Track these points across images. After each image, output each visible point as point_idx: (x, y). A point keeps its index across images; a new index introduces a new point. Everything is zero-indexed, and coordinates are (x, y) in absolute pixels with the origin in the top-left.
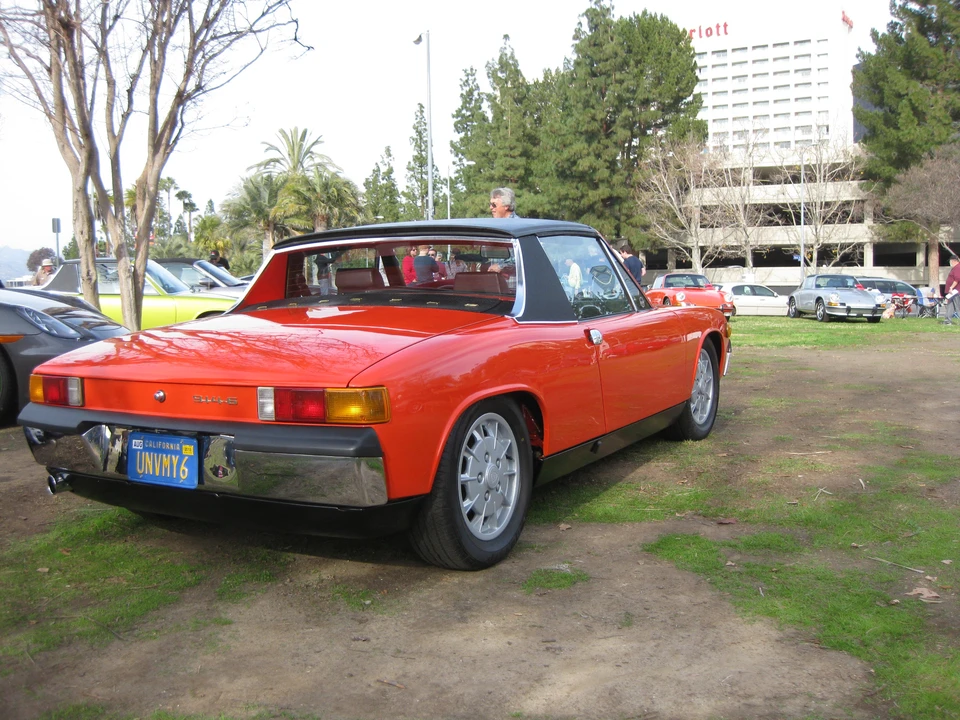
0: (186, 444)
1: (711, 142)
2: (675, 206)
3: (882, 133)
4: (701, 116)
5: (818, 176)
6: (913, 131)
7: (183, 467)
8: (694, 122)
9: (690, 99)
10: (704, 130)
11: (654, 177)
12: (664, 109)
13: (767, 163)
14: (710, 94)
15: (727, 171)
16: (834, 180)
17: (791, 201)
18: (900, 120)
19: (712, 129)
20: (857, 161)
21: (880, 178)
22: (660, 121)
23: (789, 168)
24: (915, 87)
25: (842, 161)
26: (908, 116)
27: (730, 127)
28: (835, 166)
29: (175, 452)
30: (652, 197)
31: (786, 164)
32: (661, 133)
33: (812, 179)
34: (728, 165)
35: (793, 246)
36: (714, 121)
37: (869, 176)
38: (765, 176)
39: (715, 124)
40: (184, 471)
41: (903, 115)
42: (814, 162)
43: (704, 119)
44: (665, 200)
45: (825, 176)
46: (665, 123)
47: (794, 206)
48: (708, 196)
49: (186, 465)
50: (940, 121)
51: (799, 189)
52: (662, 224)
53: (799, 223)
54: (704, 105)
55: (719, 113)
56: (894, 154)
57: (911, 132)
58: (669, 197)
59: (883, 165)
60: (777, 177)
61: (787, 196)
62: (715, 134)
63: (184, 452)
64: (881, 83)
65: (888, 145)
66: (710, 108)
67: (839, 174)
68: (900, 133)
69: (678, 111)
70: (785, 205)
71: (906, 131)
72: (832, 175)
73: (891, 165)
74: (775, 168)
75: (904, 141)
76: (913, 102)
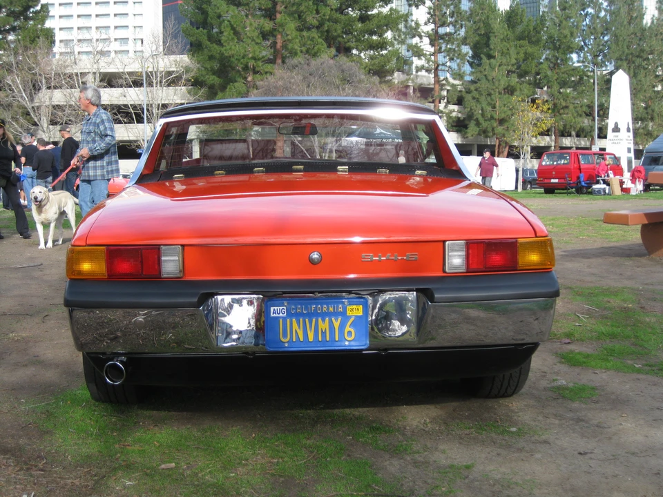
0: (350, 304)
1: (58, 48)
2: (29, 106)
3: (206, 47)
4: (48, 24)
5: (154, 81)
6: (233, 47)
7: (348, 329)
8: (42, 30)
9: (38, 8)
10: (52, 37)
11: (8, 78)
12: (15, 15)
13: (112, 69)
14: (57, 5)
15: (77, 75)
16: (169, 85)
17: (132, 103)
18: (223, 38)
19: (59, 36)
20: (187, 70)
21: (206, 85)
22: (7, 27)
23: (131, 74)
24: (233, 11)
25: (175, 69)
26: (230, 35)
27: (75, 35)
28: (170, 73)
29: (336, 314)
30: (7, 96)
31: (128, 69)
32: (11, 37)
33: (150, 84)
34: (76, 69)
35: (135, 141)
36: (61, 29)
37: (196, 83)
38: (110, 80)
39: (62, 32)
40: (350, 333)
41: (225, 34)
42: (150, 70)
43: (52, 27)
44: (20, 99)
45: (161, 82)
46: (13, 29)
47: (134, 107)
48: (58, 97)
49: (352, 325)
50: (253, 40)
51: (139, 92)
52: (17, 120)
53: (139, 122)
54: (51, 14)
55: (65, 23)
56: (216, 66)
57: (232, 48)
58: (22, 96)
59: (207, 74)
60: (120, 81)
61: (129, 98)
62: (61, 41)
63: (349, 313)
64: (205, 6)
65: (211, 58)
66: (57, 17)
67: (172, 80)
68: (223, 49)
69: (27, 19)
70: (126, 106)
71: (228, 47)
72: (167, 81)
73: (214, 74)
74: (118, 73)
75: (226, 55)
76: (232, 23)
